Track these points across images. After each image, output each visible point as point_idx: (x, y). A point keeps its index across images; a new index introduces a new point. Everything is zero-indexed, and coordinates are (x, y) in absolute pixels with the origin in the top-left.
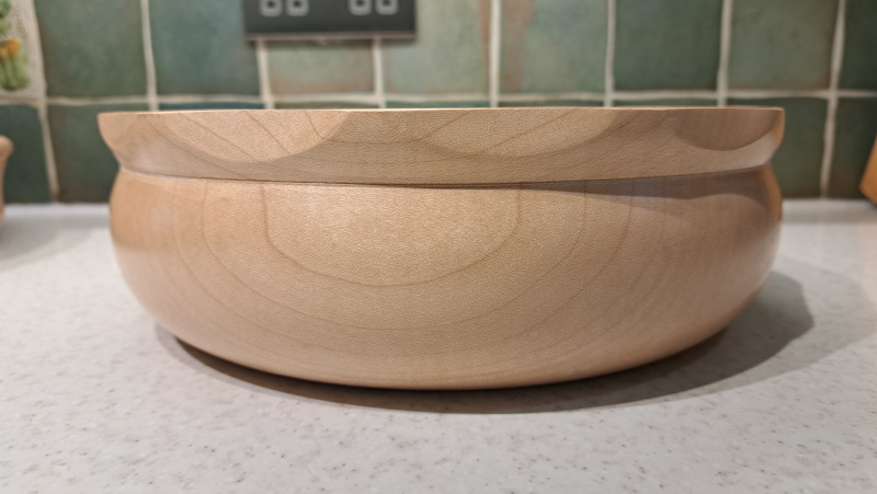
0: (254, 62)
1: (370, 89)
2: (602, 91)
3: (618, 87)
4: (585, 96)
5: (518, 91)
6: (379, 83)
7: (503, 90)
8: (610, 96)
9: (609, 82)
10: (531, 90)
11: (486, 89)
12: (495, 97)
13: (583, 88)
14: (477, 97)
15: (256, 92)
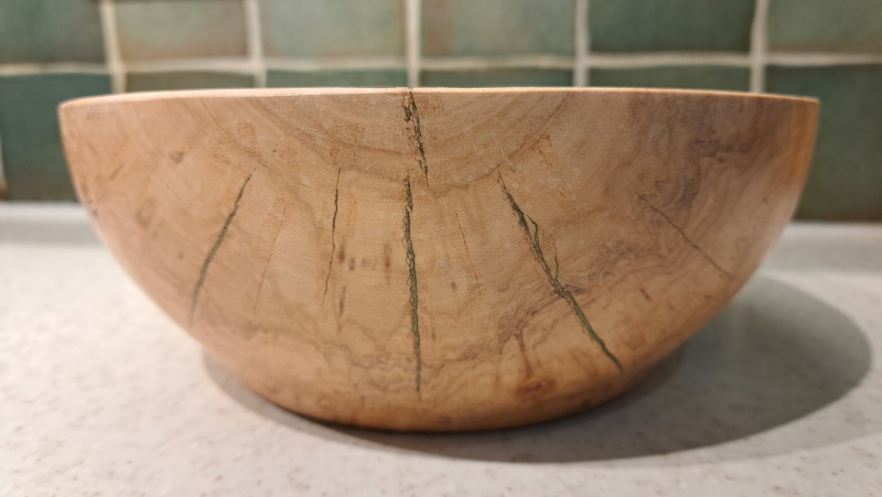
0: (97, 18)
1: (243, 51)
2: (572, 53)
3: (596, 48)
4: (545, 62)
5: (446, 53)
6: (256, 44)
7: (427, 51)
8: (584, 62)
9: (582, 40)
10: (466, 53)
11: (402, 51)
12: (414, 64)
13: (542, 49)
14: (388, 63)
15: (100, 58)
